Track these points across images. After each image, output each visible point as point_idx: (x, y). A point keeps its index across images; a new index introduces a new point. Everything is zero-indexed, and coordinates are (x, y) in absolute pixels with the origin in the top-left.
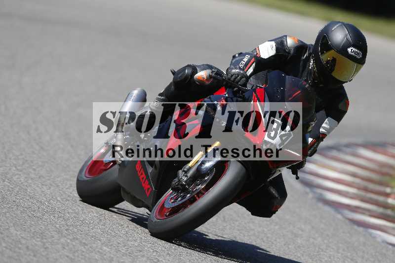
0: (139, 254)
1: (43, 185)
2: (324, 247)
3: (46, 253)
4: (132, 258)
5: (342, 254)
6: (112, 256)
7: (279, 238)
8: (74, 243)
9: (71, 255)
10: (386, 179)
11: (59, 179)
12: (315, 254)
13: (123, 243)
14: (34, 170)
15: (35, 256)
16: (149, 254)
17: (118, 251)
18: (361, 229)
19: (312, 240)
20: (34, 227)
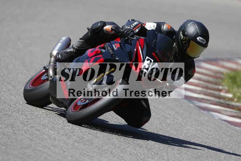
0: (72, 134)
1: (11, 95)
2: (183, 124)
3: (15, 136)
4: (67, 137)
5: (195, 128)
6: (55, 136)
7: (156, 120)
8: (32, 130)
9: (31, 137)
10: (219, 81)
11: (20, 91)
12: (179, 128)
13: (62, 128)
14: (5, 86)
15: (9, 139)
16: (78, 134)
17: (59, 133)
18: (205, 112)
19: (176, 120)
20: (7, 121)
